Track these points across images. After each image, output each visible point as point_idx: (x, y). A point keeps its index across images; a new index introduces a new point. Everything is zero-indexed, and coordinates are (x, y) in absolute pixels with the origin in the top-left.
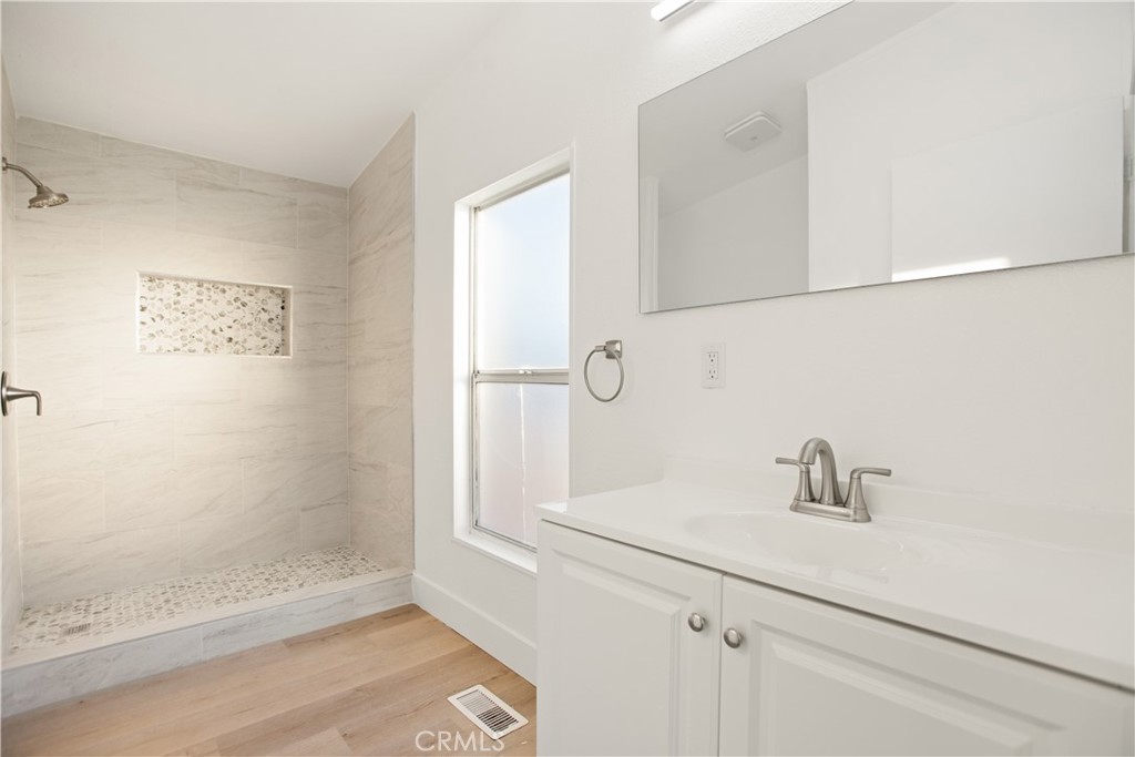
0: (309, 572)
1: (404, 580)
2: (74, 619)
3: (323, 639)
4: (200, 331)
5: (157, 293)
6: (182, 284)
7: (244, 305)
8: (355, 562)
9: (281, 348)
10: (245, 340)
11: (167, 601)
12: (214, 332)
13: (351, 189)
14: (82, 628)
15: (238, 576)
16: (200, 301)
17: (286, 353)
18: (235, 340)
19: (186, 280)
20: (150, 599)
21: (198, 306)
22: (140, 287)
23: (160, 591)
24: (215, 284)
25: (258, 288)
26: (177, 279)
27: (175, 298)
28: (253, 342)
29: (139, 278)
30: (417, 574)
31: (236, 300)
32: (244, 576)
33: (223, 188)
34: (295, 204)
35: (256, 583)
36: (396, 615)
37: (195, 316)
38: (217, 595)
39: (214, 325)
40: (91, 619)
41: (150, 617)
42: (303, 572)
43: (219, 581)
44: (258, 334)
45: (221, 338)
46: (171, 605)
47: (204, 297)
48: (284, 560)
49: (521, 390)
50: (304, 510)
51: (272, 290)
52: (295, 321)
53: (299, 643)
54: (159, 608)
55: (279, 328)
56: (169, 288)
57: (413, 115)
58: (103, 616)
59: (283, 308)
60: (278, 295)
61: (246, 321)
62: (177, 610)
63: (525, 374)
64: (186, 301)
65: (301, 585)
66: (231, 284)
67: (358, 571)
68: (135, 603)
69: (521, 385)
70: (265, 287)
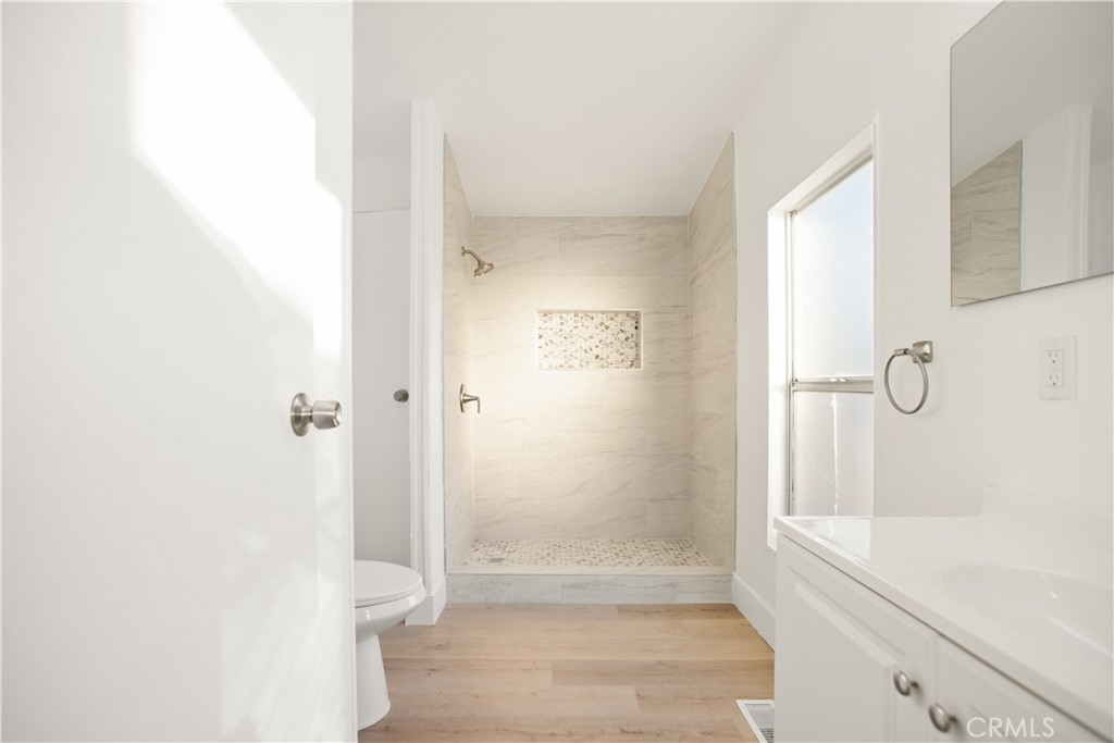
0: (649, 555)
1: (724, 579)
2: (497, 553)
3: (646, 613)
4: (576, 351)
5: (549, 324)
6: (564, 316)
7: (607, 328)
8: (689, 554)
9: (635, 363)
10: (608, 357)
11: (549, 554)
12: (586, 351)
13: (690, 215)
14: (500, 560)
15: (598, 546)
16: (576, 327)
17: (638, 366)
18: (600, 357)
19: (567, 312)
20: (540, 551)
21: (575, 331)
22: (538, 321)
23: (546, 546)
24: (586, 313)
25: (617, 313)
26: (561, 312)
27: (560, 327)
28: (614, 357)
29: (537, 315)
30: (737, 577)
31: (602, 324)
32: (601, 548)
33: (589, 237)
34: (643, 239)
35: (608, 555)
36: (714, 610)
37: (573, 340)
38: (580, 558)
39: (586, 346)
40: (505, 556)
41: (536, 563)
42: (645, 554)
43: (584, 547)
44: (617, 351)
45: (591, 356)
46: (550, 558)
47: (579, 325)
48: (633, 541)
49: (834, 399)
50: (651, 501)
51: (628, 314)
52: (645, 337)
53: (627, 611)
54: (543, 558)
55: (633, 345)
56: (556, 319)
57: (732, 133)
58: (512, 555)
59: (636, 328)
60: (633, 318)
61: (608, 341)
62: (553, 562)
63: (838, 383)
64: (567, 328)
65: (640, 564)
66: (597, 312)
67: (689, 562)
68: (531, 551)
69: (834, 395)
70: (622, 312)
